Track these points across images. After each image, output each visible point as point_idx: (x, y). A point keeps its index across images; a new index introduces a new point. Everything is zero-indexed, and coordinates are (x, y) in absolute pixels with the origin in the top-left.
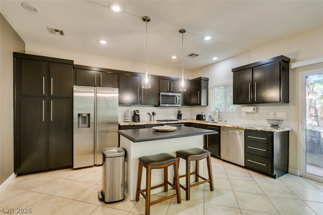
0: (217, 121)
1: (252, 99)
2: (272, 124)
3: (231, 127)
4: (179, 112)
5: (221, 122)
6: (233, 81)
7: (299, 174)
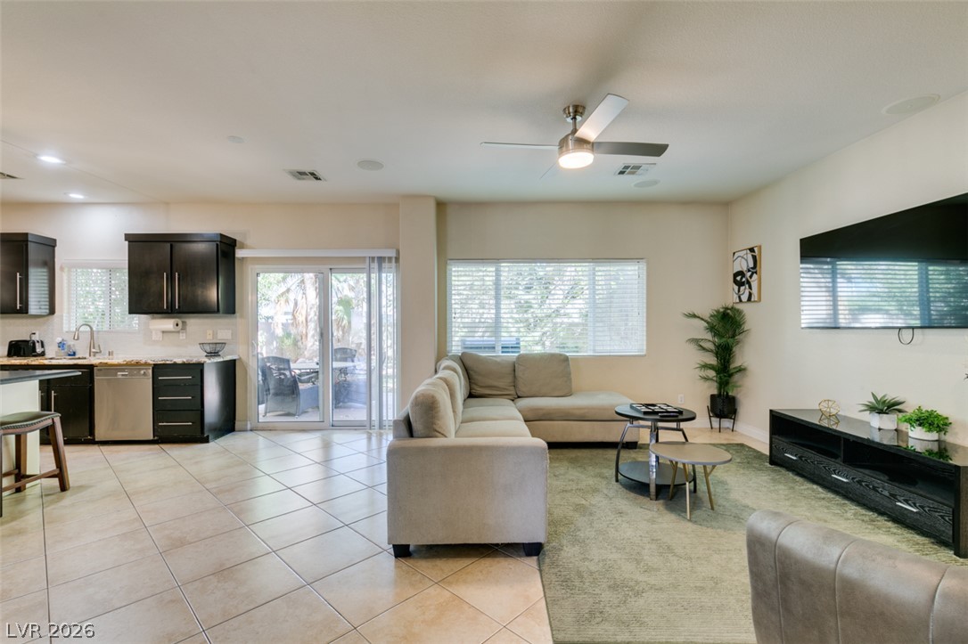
0: (87, 356)
1: (170, 304)
2: (209, 351)
5: (98, 356)
6: (127, 259)
7: (249, 427)
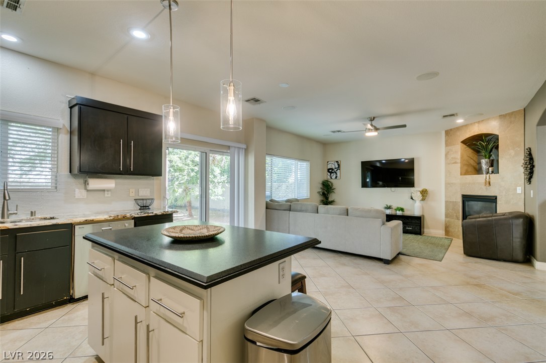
2: (142, 205)
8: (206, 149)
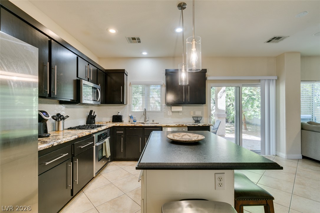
2: (195, 120)
3: (176, 126)
4: (91, 111)
8: (239, 85)
